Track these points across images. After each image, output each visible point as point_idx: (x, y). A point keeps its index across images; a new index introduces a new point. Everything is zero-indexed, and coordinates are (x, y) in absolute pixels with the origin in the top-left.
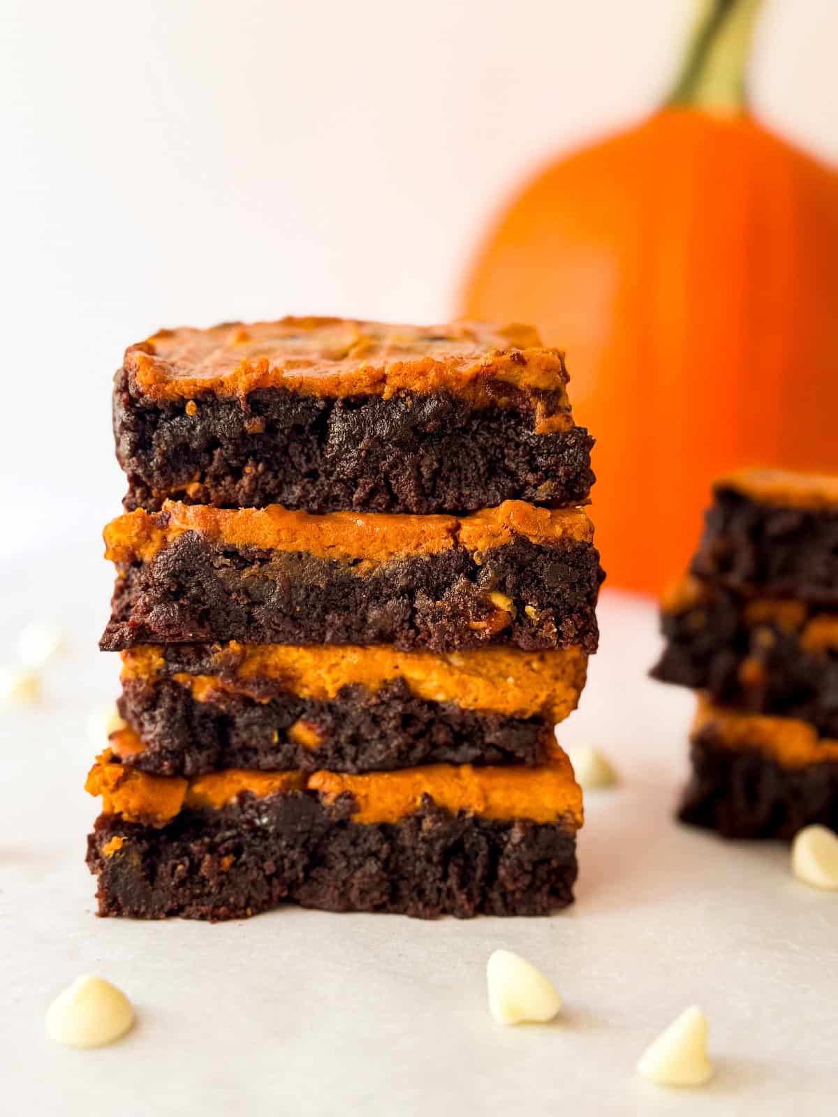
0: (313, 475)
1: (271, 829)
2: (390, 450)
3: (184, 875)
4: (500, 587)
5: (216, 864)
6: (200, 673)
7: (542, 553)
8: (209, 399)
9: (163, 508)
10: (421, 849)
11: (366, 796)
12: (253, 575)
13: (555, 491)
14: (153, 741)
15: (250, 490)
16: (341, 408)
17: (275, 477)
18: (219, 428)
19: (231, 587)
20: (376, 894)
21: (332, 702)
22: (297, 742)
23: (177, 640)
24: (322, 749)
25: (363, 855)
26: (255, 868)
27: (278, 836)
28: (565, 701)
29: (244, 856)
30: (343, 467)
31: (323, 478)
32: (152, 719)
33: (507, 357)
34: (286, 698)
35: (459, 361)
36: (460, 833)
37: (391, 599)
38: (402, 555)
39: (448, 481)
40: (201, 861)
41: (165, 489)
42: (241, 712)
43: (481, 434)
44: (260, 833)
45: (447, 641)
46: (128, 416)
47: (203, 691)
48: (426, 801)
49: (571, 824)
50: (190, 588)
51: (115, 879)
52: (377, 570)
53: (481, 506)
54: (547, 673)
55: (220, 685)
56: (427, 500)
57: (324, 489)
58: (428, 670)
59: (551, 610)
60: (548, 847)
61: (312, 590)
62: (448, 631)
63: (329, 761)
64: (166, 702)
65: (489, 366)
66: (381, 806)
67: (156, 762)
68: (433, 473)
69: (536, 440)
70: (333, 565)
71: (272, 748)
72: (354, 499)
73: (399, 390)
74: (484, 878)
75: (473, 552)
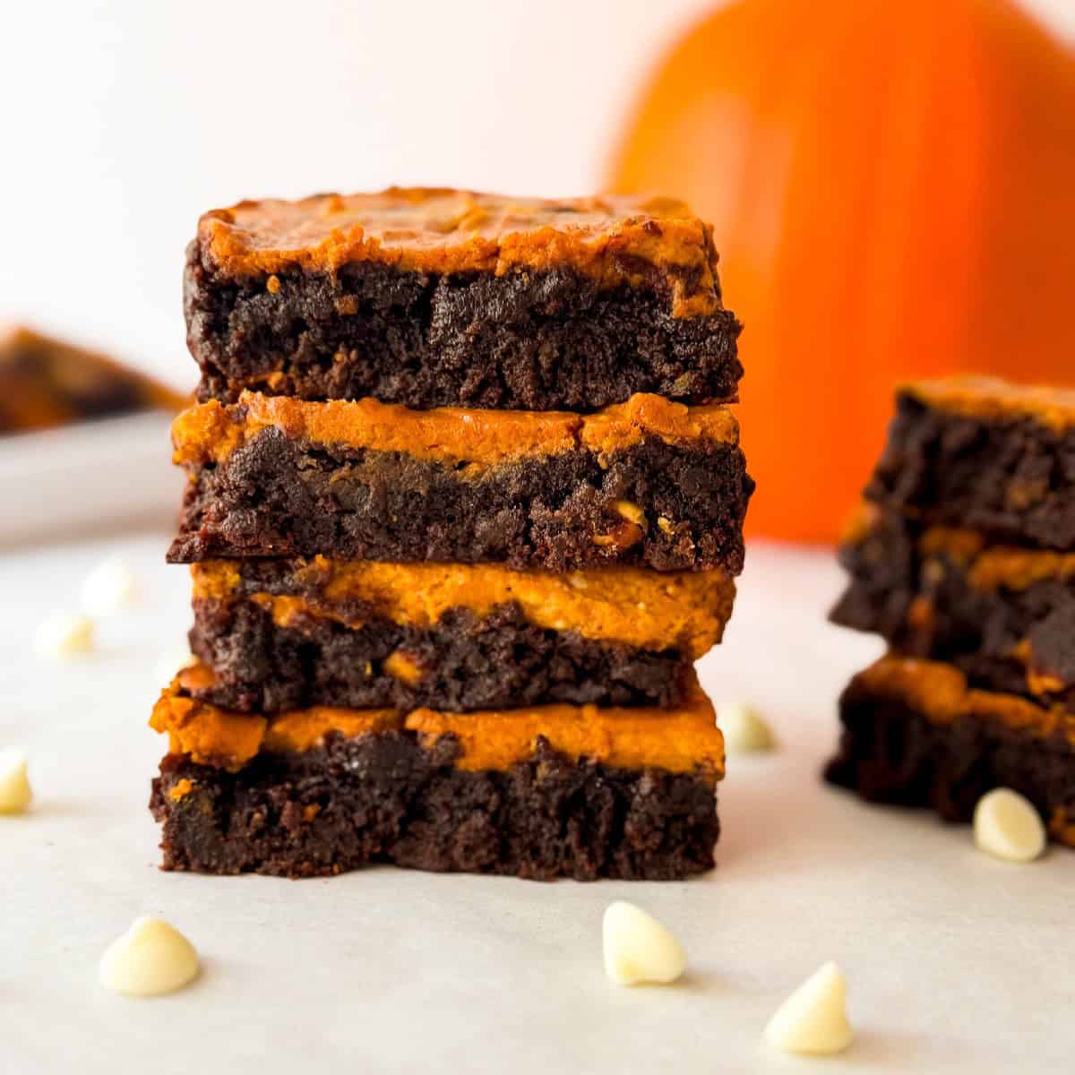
0: (414, 365)
1: (362, 775)
2: (503, 335)
3: (261, 824)
4: (629, 495)
5: (298, 814)
6: (281, 592)
7: (678, 455)
8: (295, 274)
9: (240, 400)
10: (535, 800)
11: (472, 739)
12: (343, 479)
13: (694, 385)
14: (227, 672)
15: (341, 381)
16: (447, 285)
17: (371, 366)
18: (306, 309)
19: (317, 492)
20: (483, 852)
21: (434, 630)
22: (393, 676)
23: (255, 553)
24: (422, 685)
25: (468, 807)
26: (343, 819)
27: (371, 783)
28: (705, 633)
29: (331, 805)
30: (448, 354)
31: (425, 369)
32: (227, 646)
33: (638, 227)
34: (381, 624)
35: (585, 233)
36: (581, 782)
37: (502, 509)
38: (515, 457)
39: (570, 372)
40: (281, 809)
41: (243, 378)
42: (329, 639)
43: (609, 318)
44: (350, 780)
45: (567, 558)
46: (201, 292)
47: (286, 614)
48: (541, 744)
49: (709, 775)
50: (270, 493)
51: (182, 828)
52: (487, 474)
53: (609, 402)
54: (685, 599)
55: (305, 607)
56: (547, 395)
57: (426, 380)
58: (545, 592)
59: (688, 523)
60: (683, 802)
61: (412, 498)
62: (568, 547)
63: (430, 698)
64: (242, 627)
65: (618, 236)
66: (488, 749)
67: (231, 696)
68: (551, 363)
69: (674, 325)
70: (436, 467)
71: (365, 683)
72: (461, 393)
73: (514, 264)
74: (608, 835)
75: (597, 453)
